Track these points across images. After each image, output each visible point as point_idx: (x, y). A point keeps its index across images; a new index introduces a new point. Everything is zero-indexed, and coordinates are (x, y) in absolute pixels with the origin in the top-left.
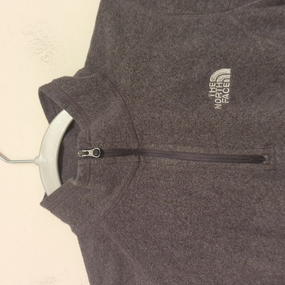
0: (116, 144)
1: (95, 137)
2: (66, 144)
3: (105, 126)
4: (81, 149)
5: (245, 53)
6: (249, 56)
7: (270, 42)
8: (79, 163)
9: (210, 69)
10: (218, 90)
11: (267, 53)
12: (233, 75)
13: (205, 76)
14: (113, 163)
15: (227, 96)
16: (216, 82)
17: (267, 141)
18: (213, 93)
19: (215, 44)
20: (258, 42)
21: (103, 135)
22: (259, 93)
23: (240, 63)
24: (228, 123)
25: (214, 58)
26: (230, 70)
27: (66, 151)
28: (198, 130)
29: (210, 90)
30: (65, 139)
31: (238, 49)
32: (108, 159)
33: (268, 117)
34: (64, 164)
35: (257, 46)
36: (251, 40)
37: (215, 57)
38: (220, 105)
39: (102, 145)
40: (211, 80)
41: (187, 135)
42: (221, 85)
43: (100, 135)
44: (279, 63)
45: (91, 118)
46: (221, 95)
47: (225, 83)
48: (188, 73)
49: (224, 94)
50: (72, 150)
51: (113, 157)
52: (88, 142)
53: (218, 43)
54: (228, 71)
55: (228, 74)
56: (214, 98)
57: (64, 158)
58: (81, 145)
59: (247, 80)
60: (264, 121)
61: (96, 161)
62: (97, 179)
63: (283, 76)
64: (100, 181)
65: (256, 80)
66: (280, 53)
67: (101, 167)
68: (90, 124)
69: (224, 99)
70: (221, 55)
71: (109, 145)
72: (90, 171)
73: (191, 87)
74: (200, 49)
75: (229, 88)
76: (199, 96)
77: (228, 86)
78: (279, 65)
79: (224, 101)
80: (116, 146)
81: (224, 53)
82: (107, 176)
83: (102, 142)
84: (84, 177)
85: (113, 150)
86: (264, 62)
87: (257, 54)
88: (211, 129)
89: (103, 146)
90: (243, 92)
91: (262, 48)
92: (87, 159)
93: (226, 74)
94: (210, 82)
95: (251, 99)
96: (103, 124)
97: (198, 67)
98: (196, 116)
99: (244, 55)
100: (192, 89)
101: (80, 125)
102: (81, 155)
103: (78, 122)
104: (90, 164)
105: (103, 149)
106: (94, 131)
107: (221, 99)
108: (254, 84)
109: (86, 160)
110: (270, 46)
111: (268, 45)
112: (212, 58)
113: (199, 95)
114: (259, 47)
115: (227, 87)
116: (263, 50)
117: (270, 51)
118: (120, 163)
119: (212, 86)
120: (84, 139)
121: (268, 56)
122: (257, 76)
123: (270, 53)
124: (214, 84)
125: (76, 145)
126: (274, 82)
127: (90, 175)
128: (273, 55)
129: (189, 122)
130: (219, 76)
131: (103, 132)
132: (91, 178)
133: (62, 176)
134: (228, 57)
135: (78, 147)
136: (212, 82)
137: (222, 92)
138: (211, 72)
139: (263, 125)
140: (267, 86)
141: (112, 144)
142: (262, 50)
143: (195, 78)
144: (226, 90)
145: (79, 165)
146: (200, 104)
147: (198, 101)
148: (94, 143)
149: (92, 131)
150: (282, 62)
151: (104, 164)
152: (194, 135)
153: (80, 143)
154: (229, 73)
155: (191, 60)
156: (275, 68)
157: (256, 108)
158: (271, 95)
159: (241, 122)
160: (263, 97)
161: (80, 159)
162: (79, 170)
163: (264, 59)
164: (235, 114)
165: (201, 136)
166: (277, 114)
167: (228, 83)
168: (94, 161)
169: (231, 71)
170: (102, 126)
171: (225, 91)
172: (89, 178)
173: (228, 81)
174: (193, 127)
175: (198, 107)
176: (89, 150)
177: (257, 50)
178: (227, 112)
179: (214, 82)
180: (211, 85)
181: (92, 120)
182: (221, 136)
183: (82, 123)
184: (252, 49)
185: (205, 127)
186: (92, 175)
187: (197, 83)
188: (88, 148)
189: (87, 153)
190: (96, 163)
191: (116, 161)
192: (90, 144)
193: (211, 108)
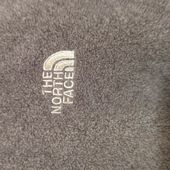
5: (97, 26)
6: (103, 31)
7: (135, 8)
9: (42, 51)
10: (57, 83)
11: (130, 26)
12: (78, 61)
13: (35, 61)
15: (70, 93)
16: (52, 71)
17: (132, 163)
18: (48, 89)
19: (48, 11)
20: (117, 9)
22: (118, 88)
23: (89, 42)
24: (73, 141)
25: (47, 33)
26: (73, 52)
28: (23, 150)
29: (44, 83)
31: (86, 18)
33: (134, 130)
35: (115, 14)
36: (106, 6)
37: (48, 31)
38: (60, 108)
40: (44, 69)
41: (6, 159)
42: (60, 76)
44: (151, 43)
46: (61, 92)
47: (68, 72)
48: (6, 56)
49: (66, 90)
53: (53, 8)
54: (70, 54)
55: (71, 59)
56: (51, 95)
59: (101, 69)
60: (129, 137)
63: (153, 63)
65: (113, 69)
66: (152, 26)
69: (67, 97)
70: (58, 28)
73: (12, 79)
74: (24, 18)
75: (74, 80)
76: (26, 94)
77: (72, 78)
78: (149, 47)
79: (66, 100)
81: (63, 25)
86: (127, 41)
87: (116, 28)
88: (46, 149)
90: (95, 86)
91: (123, 17)
93: (68, 59)
94: (43, 70)
95: (107, 97)
97: (23, 47)
98: (21, 128)
99: (95, 28)
100: (15, 82)
107: (62, 97)
108: (111, 74)
110: (136, 15)
111: (133, 13)
112: (44, 33)
113: (26, 92)
114: (119, 17)
115: (70, 80)
116: (126, 21)
117: (137, 23)
119: (47, 78)
121: (133, 30)
122: (114, 62)
123: (136, 25)
124: (49, 75)
126: (140, 71)
128: (141, 29)
129: (8, 138)
130: (57, 62)
134: (69, 32)
136: (46, 72)
137: (62, 86)
138: (42, 56)
139: (127, 142)
140: (130, 78)
142: (123, 20)
143: (18, 65)
144: (69, 84)
146: (29, 105)
147: (25, 102)
150: (154, 41)
152: (17, 159)
154: (73, 57)
155: (10, 35)
156: (144, 49)
157: (115, 114)
158: (137, 90)
159: (92, 138)
160: (125, 94)
163: (127, 36)
164: (83, 124)
165: (29, 159)
166: (149, 125)
167: (71, 72)
169: (76, 55)
171: (67, 85)
173: (72, 69)
174: (15, 145)
175: (24, 112)
177: (116, 20)
178: (69, 120)
179: (49, 71)
180: (45, 75)
182: (61, 160)
184: (108, 20)
185: (35, 146)
187: (21, 73)
193: (45, 114)
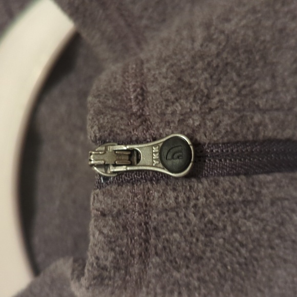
0: (257, 118)
1: (163, 87)
2: (47, 127)
3: (209, 39)
4: (103, 141)
8: (97, 201)
14: (246, 202)
21: (201, 80)
27: (47, 153)
30: (44, 110)
32: (225, 182)
34: (41, 196)
39: (195, 121)
43: (187, 78)
45: (144, 22)
50: (69, 148)
51: (246, 174)
52: (135, 109)
57: (42, 176)
58: (104, 120)
61: (171, 194)
62: (176, 275)
64: (188, 285)
67: (194, 219)
68: (138, 43)
71: (226, 120)
72: (147, 241)
80: (257, 126)
82: (221, 259)
83: (196, 108)
84: (117, 268)
85: (245, 143)
89: (203, 124)
92: (133, 182)
96: (200, 34)
101: (102, 51)
102: (106, 166)
103: (92, 38)
104: (146, 209)
105: (201, 137)
106: (162, 60)
109: (127, 189)
118: (273, 203)
120: (115, 95)
125: (83, 129)
127: (144, 257)
131: (200, 65)
132: (151, 271)
133: (36, 240)
135: (92, 131)
141: (242, 118)
145: (94, 212)
148: (163, 114)
149: (153, 63)
151: (206, 206)
153: (99, 113)
161: (100, 186)
162: (95, 237)
168: (164, 194)
170: (193, 40)
172: (144, 271)
176: (138, 142)
181: (146, 27)
183: (110, 41)
186: (155, 260)
188: (138, 133)
189: (133, 157)
190: (172, 201)
191: (259, 194)
192: (143, 119)
